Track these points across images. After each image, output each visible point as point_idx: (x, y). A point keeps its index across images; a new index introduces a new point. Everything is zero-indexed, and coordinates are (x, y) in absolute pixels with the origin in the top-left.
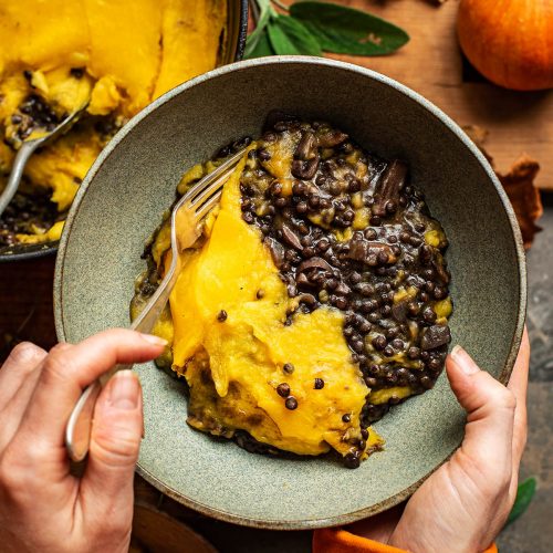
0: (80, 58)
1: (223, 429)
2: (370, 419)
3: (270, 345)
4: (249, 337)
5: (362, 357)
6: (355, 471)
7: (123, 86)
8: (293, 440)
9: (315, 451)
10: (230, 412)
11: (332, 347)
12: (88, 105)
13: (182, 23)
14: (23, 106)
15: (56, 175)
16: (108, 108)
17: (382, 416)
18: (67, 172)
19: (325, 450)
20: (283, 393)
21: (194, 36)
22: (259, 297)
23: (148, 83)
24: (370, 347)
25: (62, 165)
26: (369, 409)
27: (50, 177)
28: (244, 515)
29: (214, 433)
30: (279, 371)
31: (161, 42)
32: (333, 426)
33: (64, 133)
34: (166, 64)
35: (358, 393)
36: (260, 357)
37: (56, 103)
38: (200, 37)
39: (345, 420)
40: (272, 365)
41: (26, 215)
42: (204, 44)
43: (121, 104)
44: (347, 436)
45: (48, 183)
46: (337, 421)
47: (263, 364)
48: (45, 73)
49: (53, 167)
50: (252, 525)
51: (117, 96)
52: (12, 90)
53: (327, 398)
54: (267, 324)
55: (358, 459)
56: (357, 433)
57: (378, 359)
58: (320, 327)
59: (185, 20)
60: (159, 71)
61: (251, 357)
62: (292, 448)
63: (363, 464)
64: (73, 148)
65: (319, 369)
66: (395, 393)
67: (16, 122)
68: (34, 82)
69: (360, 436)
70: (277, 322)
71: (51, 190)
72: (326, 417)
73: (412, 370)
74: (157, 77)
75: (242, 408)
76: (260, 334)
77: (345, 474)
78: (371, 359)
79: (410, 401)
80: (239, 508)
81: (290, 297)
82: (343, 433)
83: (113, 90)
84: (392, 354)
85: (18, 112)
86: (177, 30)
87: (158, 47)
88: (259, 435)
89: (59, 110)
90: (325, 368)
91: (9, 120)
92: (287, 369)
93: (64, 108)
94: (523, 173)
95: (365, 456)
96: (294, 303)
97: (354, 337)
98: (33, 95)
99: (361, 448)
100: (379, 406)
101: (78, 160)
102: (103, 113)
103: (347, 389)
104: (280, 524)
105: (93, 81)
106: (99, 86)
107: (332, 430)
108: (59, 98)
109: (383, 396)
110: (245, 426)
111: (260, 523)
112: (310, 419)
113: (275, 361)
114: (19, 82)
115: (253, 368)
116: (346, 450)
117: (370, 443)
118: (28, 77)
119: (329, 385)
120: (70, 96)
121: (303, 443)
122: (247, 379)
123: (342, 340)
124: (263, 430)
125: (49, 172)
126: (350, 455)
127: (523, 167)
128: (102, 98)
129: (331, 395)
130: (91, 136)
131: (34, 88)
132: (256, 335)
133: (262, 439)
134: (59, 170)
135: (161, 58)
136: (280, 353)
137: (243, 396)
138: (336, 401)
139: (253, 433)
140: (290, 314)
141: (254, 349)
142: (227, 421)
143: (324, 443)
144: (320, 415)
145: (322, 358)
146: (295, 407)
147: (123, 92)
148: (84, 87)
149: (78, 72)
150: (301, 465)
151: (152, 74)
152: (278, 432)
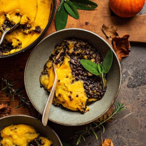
0: (18, 11)
1: (57, 104)
2: (88, 105)
3: (68, 87)
4: (64, 85)
5: (87, 91)
6: (83, 115)
7: (28, 17)
8: (71, 107)
9: (75, 110)
10: (59, 100)
11: (81, 88)
12: (20, 22)
13: (42, 2)
14: (4, 22)
15: (13, 39)
16: (25, 23)
17: (90, 104)
18: (15, 38)
19: (77, 110)
20: (70, 97)
21: (45, 5)
22: (67, 77)
23: (34, 16)
24: (89, 89)
25: (14, 37)
26: (88, 102)
27: (11, 40)
28: (59, 122)
29: (55, 104)
30: (69, 93)
31: (37, 7)
32: (79, 105)
33: (14, 29)
34: (38, 12)
35: (85, 98)
36: (66, 89)
37: (12, 22)
38: (46, 5)
39: (82, 104)
40: (68, 91)
41: (6, 49)
42: (47, 7)
43: (28, 22)
44: (82, 107)
45: (11, 41)
46: (80, 104)
47: (66, 91)
48: (9, 14)
49: (12, 37)
50: (60, 124)
51: (27, 20)
52: (2, 19)
53: (79, 99)
54: (68, 83)
55: (84, 112)
56: (84, 107)
57: (91, 91)
58: (79, 84)
59: (43, 1)
60: (37, 13)
61: (64, 89)
62: (71, 109)
63: (85, 114)
64: (17, 33)
65: (78, 93)
66: (93, 100)
67: (3, 26)
68: (7, 17)
69: (85, 108)
70: (70, 83)
71: (12, 43)
72: (78, 103)
73: (97, 95)
74: (36, 15)
75: (61, 100)
76: (66, 85)
77: (81, 115)
78: (89, 91)
79: (96, 102)
80: (58, 120)
81: (73, 77)
82: (82, 106)
83: (26, 18)
84: (94, 91)
85: (3, 24)
86: (41, 3)
87: (36, 8)
88: (64, 105)
89: (13, 23)
90: (79, 93)
91: (1, 26)
92: (71, 93)
93: (14, 23)
94: (126, 37)
95: (86, 112)
96: (74, 79)
97: (86, 87)
98: (7, 20)
99: (85, 110)
100: (90, 102)
101: (18, 35)
102: (24, 24)
103: (83, 98)
104: (66, 124)
105: (21, 16)
106: (23, 17)
107: (79, 106)
108: (13, 20)
109: (91, 100)
110: (61, 103)
111: (62, 124)
112: (75, 103)
113: (69, 90)
114: (3, 17)
115: (64, 92)
116: (82, 110)
117: (87, 109)
118: (6, 15)
119: (79, 96)
120: (16, 20)
121: (73, 108)
122: (63, 94)
123: (83, 87)
124: (65, 105)
125: (11, 38)
126: (83, 111)
127: (125, 36)
128: (23, 20)
129: (80, 98)
130: (21, 30)
131: (7, 18)
132: (65, 85)
133: (65, 106)
134: (13, 38)
135: (37, 10)
136: (70, 89)
137: (62, 97)
138: (80, 100)
139: (63, 105)
140: (73, 81)
141: (65, 88)
142: (58, 102)
143: (77, 108)
144: (77, 102)
145: (78, 91)
146: (72, 100)
147: (28, 19)
148: (19, 18)
149: (18, 14)
150: (73, 113)
151: (35, 14)
152: (68, 105)
